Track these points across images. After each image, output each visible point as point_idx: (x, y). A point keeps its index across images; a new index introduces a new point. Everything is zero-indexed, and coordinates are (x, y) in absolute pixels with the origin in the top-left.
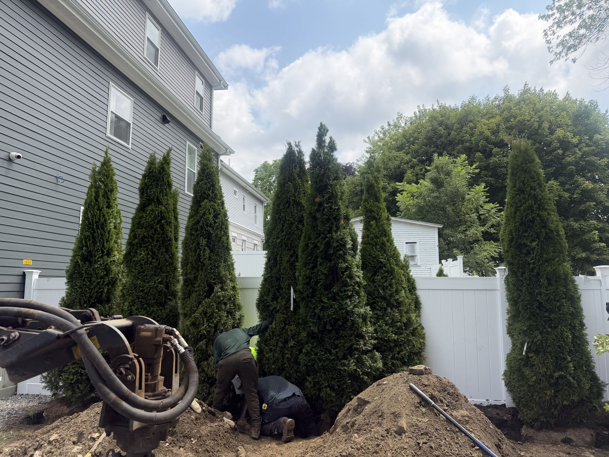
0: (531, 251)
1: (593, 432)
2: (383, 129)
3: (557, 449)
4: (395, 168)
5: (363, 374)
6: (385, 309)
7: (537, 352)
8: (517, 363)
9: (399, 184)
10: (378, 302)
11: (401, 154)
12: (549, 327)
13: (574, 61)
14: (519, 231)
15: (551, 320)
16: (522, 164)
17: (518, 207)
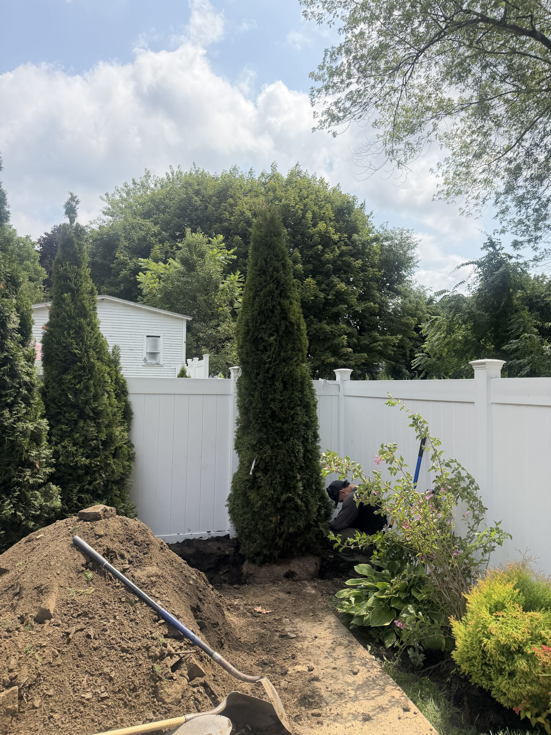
0: (268, 348)
1: (317, 560)
2: (126, 186)
3: (277, 589)
4: (139, 239)
5: (27, 518)
6: (76, 422)
7: (265, 471)
8: (243, 486)
9: (142, 260)
10: (65, 413)
11: (148, 223)
12: (281, 440)
13: (334, 135)
14: (256, 323)
15: (283, 431)
16: (267, 237)
17: (257, 291)
